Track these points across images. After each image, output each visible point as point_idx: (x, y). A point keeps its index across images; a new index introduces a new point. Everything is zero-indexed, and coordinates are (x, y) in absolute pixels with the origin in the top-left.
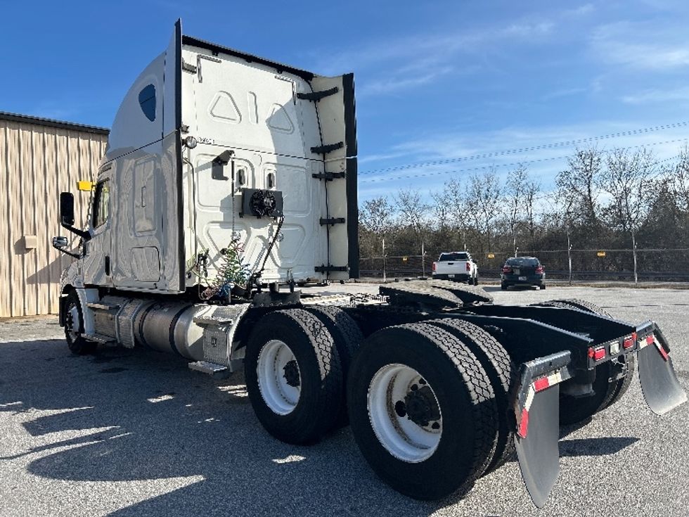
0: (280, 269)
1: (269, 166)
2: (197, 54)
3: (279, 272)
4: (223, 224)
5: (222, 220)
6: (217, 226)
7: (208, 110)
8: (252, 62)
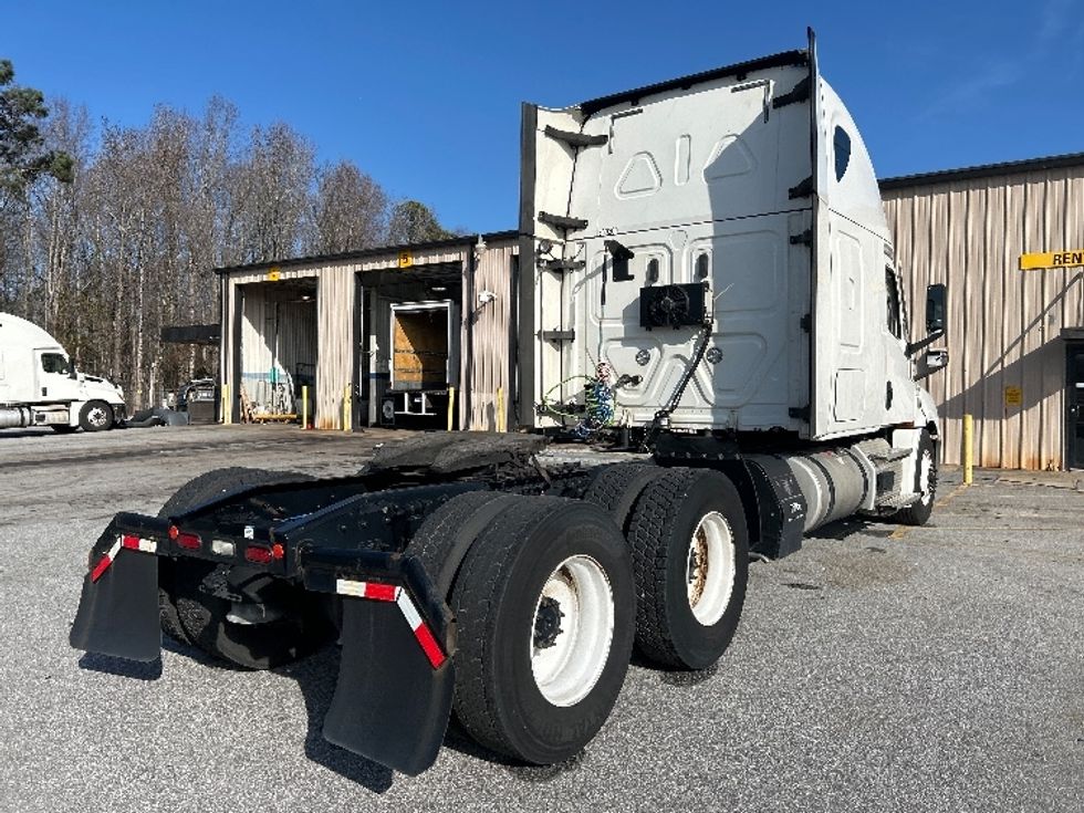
0: (715, 409)
1: (702, 244)
2: (610, 116)
3: (713, 413)
4: (626, 341)
5: (623, 335)
6: (619, 344)
7: (615, 189)
8: (693, 87)
